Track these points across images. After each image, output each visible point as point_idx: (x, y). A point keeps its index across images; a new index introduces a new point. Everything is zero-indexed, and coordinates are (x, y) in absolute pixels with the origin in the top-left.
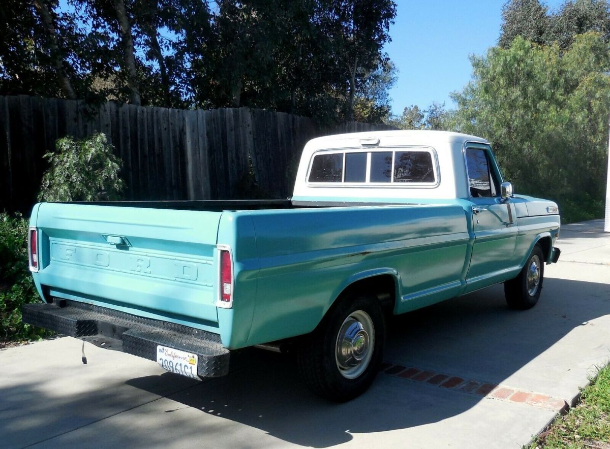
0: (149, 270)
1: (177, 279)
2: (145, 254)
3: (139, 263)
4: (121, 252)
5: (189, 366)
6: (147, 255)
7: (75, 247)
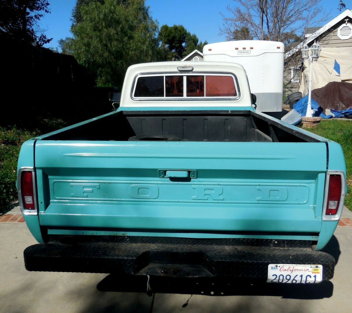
0: (221, 197)
1: (260, 202)
2: (217, 183)
3: (207, 192)
4: (178, 184)
5: (312, 275)
6: (219, 185)
7: (98, 184)
